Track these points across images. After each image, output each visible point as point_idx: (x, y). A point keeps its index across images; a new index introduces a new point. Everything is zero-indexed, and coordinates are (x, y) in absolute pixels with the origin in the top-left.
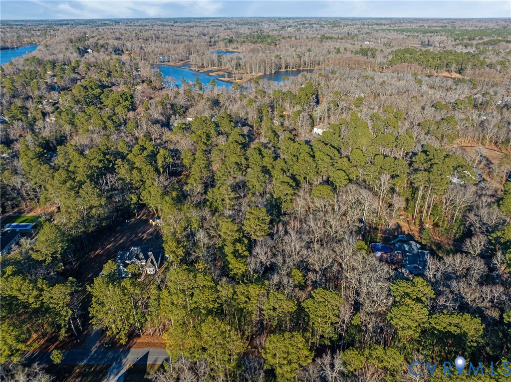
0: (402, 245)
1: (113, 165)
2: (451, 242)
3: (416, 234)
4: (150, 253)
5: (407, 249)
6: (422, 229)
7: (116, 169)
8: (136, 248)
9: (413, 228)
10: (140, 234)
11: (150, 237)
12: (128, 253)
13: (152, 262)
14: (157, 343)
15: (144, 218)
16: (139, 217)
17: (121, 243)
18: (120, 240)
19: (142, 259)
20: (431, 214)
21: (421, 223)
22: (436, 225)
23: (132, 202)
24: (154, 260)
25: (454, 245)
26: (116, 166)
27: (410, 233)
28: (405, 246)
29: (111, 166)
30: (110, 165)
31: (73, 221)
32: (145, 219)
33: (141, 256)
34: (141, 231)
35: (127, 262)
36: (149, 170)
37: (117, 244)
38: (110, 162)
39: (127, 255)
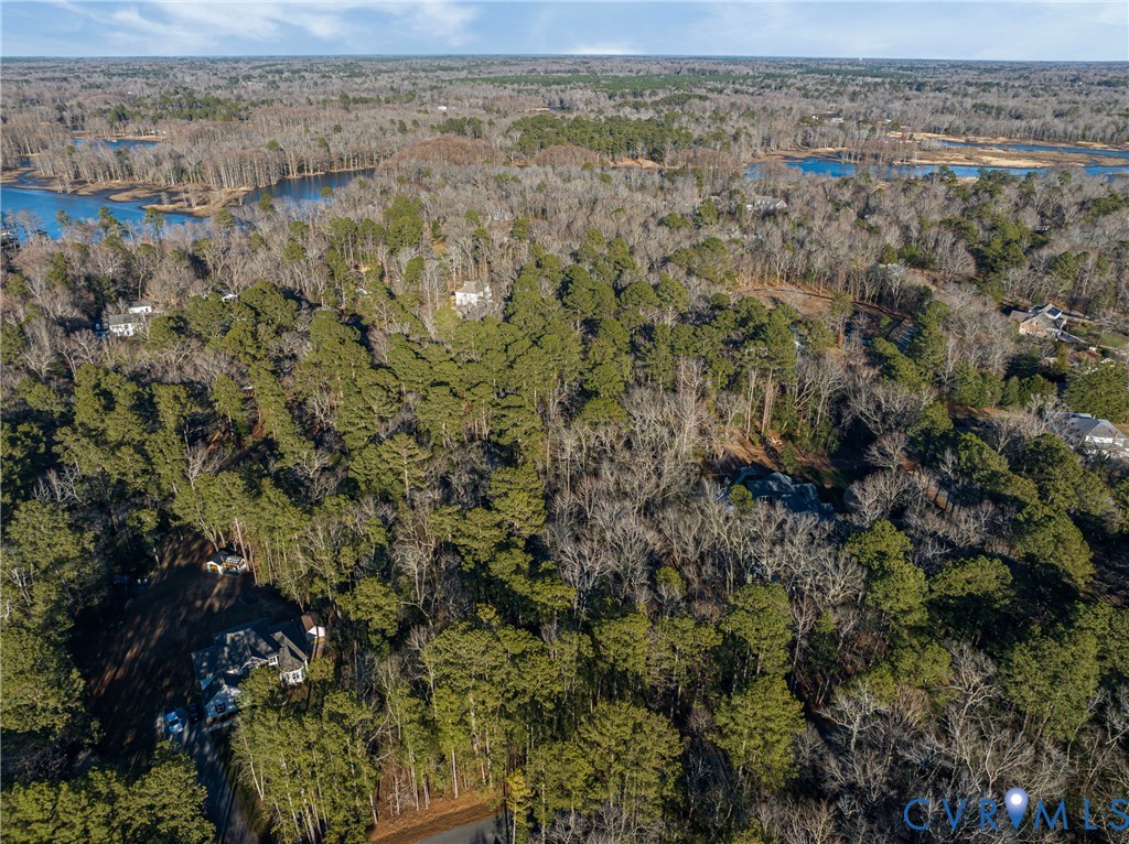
0: (764, 483)
1: (48, 449)
2: (827, 461)
3: (766, 460)
4: (278, 635)
5: (775, 488)
6: (770, 451)
7: (58, 456)
8: (242, 633)
9: (753, 450)
10: (199, 603)
11: (230, 602)
12: (226, 649)
13: (293, 654)
14: (421, 825)
15: (180, 561)
16: (165, 565)
17: (161, 638)
18: (154, 631)
19: (268, 653)
20: (773, 418)
21: (763, 441)
22: (788, 437)
23: (146, 529)
24: (294, 648)
25: (834, 464)
26: (55, 449)
27: (755, 459)
28: (771, 483)
29: (42, 450)
30: (38, 448)
31: (40, 608)
32: (187, 566)
33: (263, 646)
34: (195, 594)
35: (231, 672)
37: (153, 643)
38: (36, 440)
39: (226, 655)
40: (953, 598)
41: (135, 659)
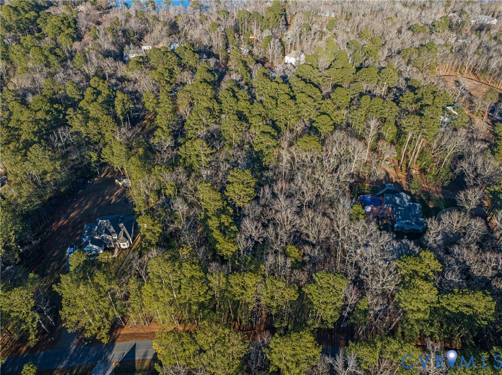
0: (393, 198)
1: (64, 117)
2: (439, 190)
3: (404, 182)
4: (122, 225)
5: (398, 202)
6: (410, 178)
7: (67, 121)
8: (105, 221)
9: (400, 175)
10: (107, 197)
11: (119, 201)
12: (96, 227)
13: (125, 235)
14: (143, 334)
15: (109, 176)
16: (102, 176)
17: (86, 210)
18: (86, 205)
19: (113, 233)
20: (418, 159)
21: (408, 170)
22: (423, 171)
23: (92, 160)
24: (126, 232)
25: (443, 194)
26: (67, 117)
27: (398, 180)
28: (396, 198)
29: (61, 117)
30: (60, 116)
31: (25, 194)
32: (111, 178)
33: (112, 229)
34: (108, 193)
35: (97, 238)
36: (107, 122)
37: (82, 212)
38: (59, 112)
39: (96, 230)
40: (449, 311)
41: (73, 218)
